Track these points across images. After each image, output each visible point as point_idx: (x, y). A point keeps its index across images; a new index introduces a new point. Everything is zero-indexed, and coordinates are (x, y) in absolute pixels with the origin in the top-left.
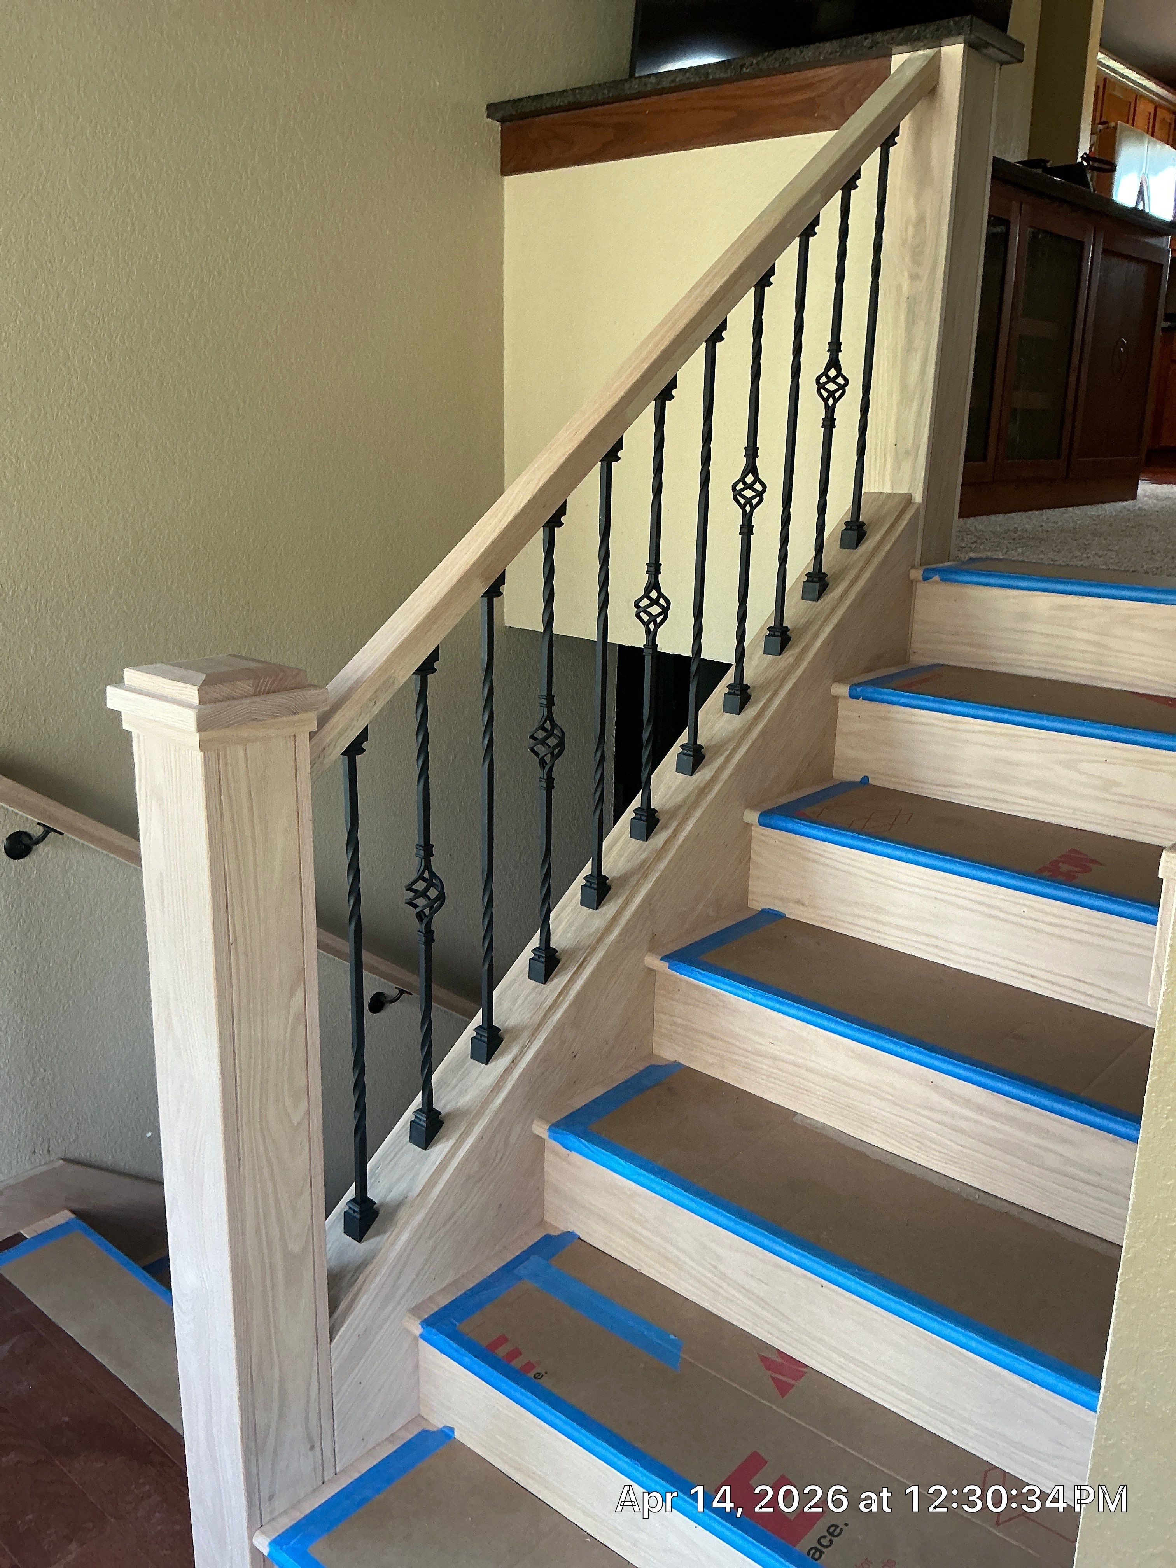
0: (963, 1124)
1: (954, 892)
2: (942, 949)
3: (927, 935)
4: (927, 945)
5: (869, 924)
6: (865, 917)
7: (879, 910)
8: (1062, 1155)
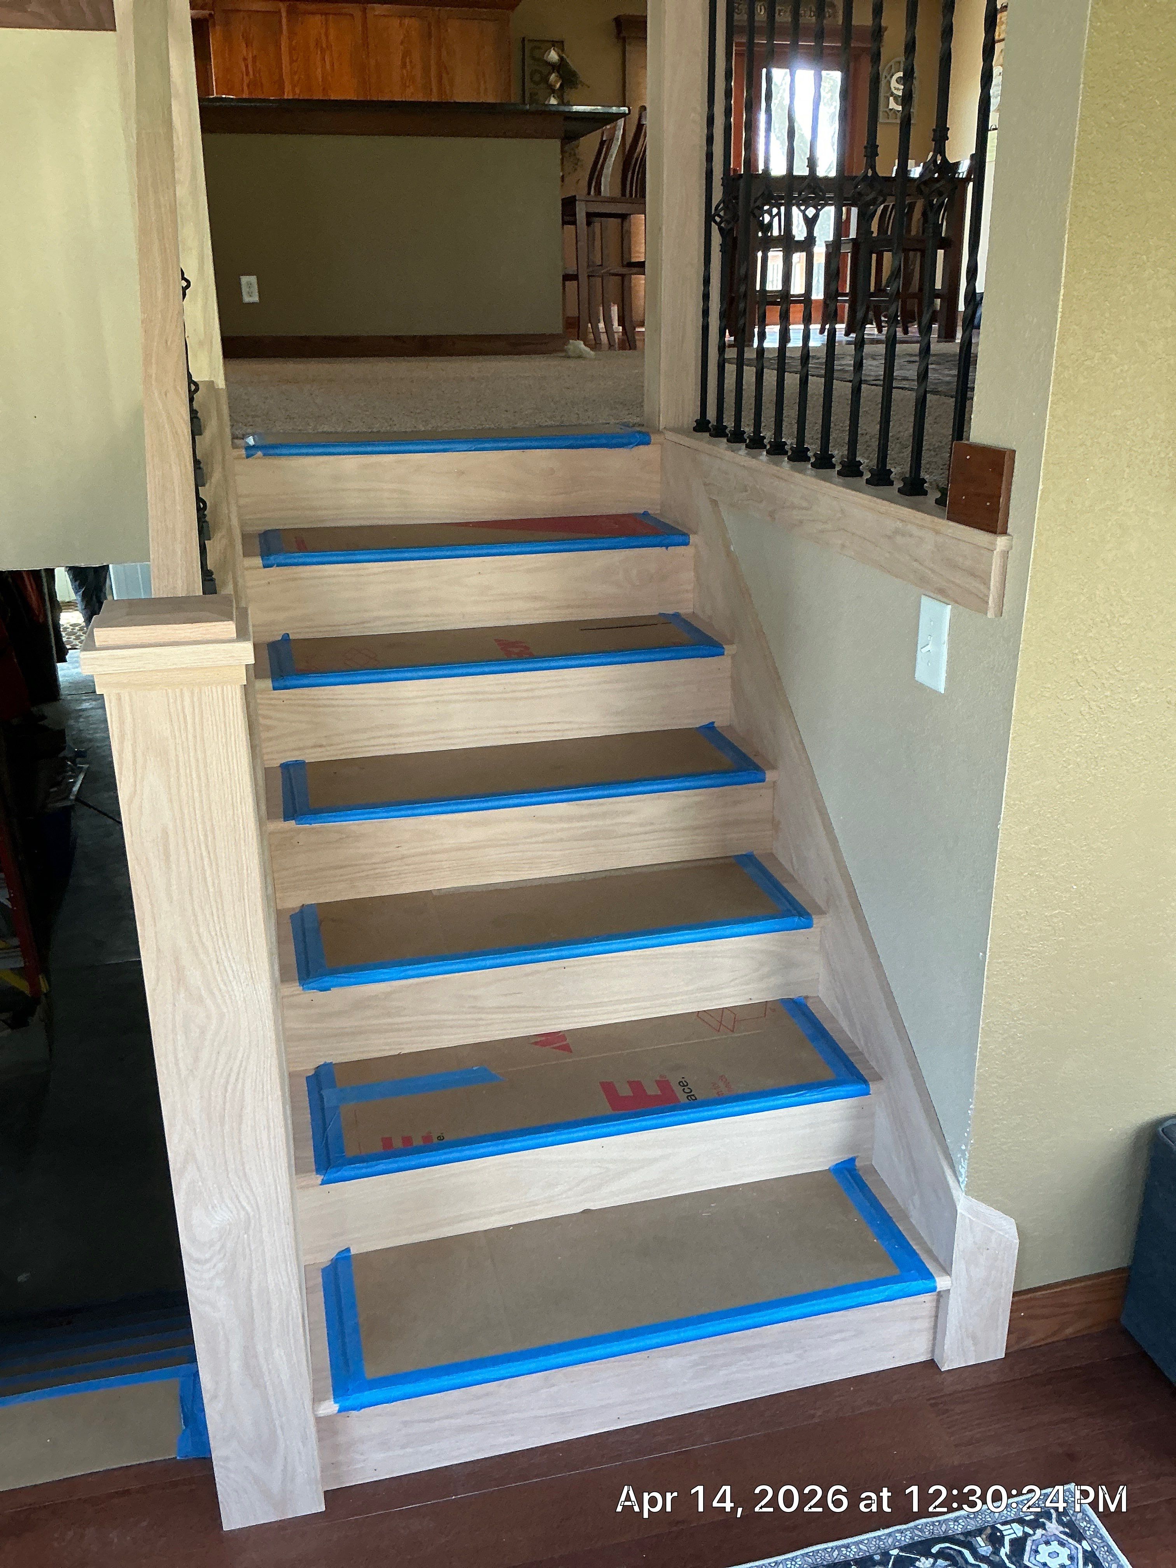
0: (560, 835)
1: (451, 691)
2: (449, 738)
3: (434, 732)
4: (434, 739)
5: (384, 741)
6: (379, 737)
7: (391, 726)
8: (627, 823)
